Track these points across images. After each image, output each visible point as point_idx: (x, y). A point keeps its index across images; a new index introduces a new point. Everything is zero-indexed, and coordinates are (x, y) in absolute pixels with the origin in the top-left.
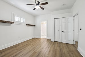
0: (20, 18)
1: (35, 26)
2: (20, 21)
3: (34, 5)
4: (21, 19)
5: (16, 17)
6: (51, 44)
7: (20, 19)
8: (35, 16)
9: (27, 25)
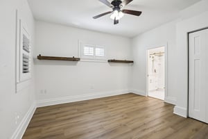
0: (92, 49)
1: (132, 62)
2: (94, 54)
3: (110, 12)
4: (96, 49)
5: (85, 48)
6: (163, 122)
7: (94, 51)
8: (131, 38)
9: (109, 61)
